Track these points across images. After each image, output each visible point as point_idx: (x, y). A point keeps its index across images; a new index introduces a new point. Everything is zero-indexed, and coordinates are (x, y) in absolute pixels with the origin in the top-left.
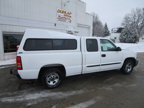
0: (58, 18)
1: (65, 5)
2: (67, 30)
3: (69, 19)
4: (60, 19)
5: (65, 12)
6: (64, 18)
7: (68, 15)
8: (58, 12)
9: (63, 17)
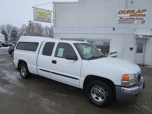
0: (118, 21)
1: (132, 3)
2: (135, 34)
3: (141, 19)
4: (122, 21)
5: (133, 11)
6: (131, 19)
7: (138, 13)
8: (119, 13)
9: (127, 18)
